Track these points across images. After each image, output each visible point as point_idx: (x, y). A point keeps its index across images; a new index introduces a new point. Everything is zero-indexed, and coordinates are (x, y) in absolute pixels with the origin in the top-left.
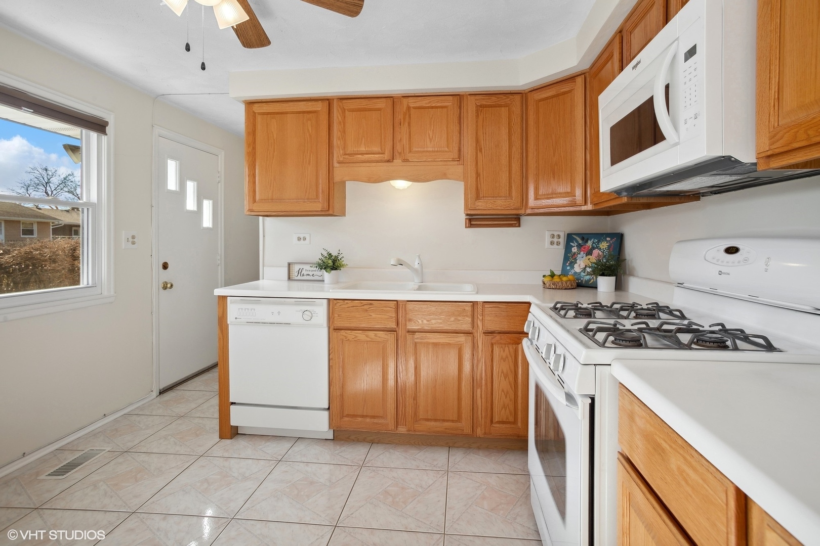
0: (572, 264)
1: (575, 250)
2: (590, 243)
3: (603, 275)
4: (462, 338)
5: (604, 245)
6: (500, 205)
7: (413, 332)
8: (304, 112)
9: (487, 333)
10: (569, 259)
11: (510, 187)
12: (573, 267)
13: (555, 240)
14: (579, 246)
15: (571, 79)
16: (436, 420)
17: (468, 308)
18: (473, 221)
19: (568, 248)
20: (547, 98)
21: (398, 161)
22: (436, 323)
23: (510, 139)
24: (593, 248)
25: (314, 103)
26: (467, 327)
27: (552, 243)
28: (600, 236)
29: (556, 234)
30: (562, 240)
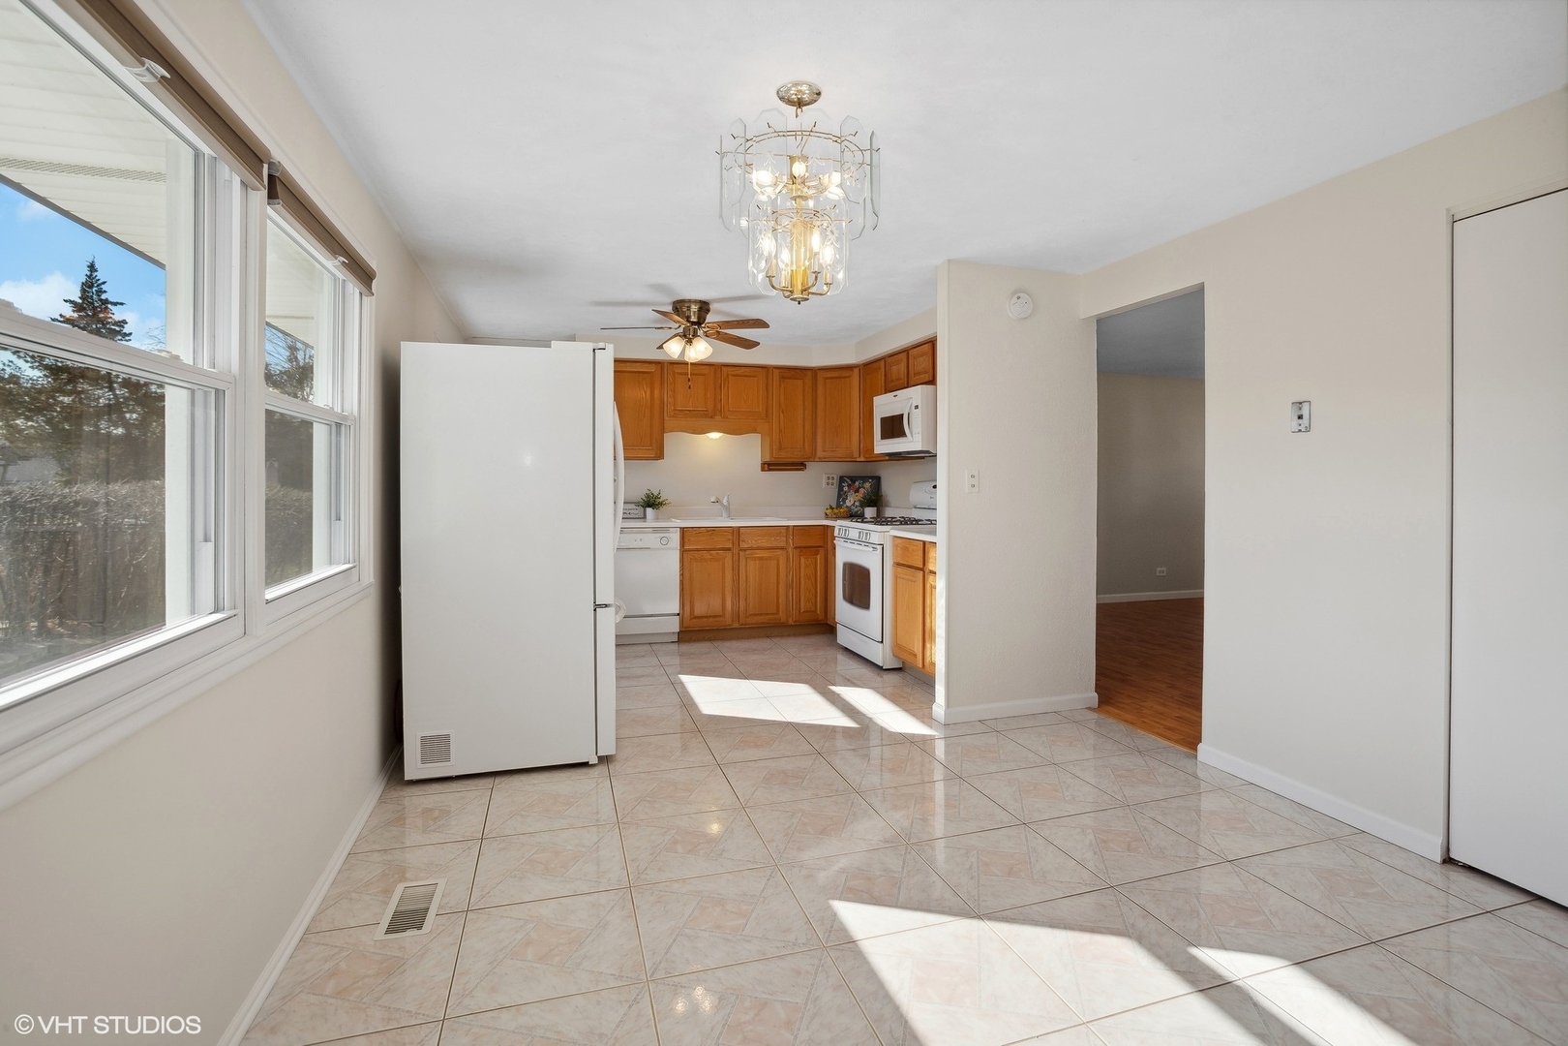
0: (844, 501)
1: (846, 489)
2: (857, 483)
3: (869, 506)
4: (779, 552)
5: (867, 485)
6: (786, 456)
7: (745, 550)
8: (639, 372)
9: (796, 548)
10: (841, 495)
11: (804, 441)
12: (845, 503)
13: (830, 481)
14: (849, 486)
15: (849, 368)
16: (761, 614)
17: (784, 531)
18: (768, 466)
19: (841, 488)
20: (832, 378)
21: (718, 418)
22: (764, 543)
23: (804, 404)
24: (860, 487)
25: (647, 365)
26: (783, 544)
27: (828, 484)
28: (864, 479)
29: (831, 476)
30: (836, 482)
